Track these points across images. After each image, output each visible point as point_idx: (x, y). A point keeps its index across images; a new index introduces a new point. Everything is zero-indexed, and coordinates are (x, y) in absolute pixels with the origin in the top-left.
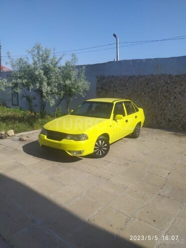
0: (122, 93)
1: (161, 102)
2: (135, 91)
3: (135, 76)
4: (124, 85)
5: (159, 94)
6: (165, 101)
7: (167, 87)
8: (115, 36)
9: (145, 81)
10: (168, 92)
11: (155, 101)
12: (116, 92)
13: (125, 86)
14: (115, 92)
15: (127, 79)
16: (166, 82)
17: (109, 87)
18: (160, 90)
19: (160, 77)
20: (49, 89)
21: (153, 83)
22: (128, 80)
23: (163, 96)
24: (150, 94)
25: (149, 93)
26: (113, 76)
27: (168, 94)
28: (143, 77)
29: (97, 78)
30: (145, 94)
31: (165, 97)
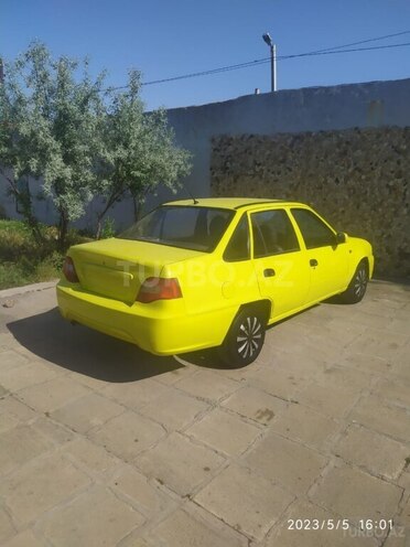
0: (276, 181)
1: (381, 204)
2: (311, 175)
3: (309, 134)
4: (281, 158)
5: (375, 181)
6: (390, 200)
7: (399, 163)
8: (266, 39)
9: (338, 146)
10: (399, 177)
11: (365, 200)
12: (261, 177)
13: (283, 161)
14: (257, 178)
15: (289, 141)
16: (397, 150)
17: (241, 165)
18: (377, 172)
19: (379, 136)
20: (68, 172)
21: (359, 153)
22: (292, 146)
23: (388, 186)
24: (351, 182)
25: (347, 179)
26: (252, 136)
27: (400, 181)
28: (330, 136)
29: (213, 140)
30: (337, 181)
31: (393, 189)
